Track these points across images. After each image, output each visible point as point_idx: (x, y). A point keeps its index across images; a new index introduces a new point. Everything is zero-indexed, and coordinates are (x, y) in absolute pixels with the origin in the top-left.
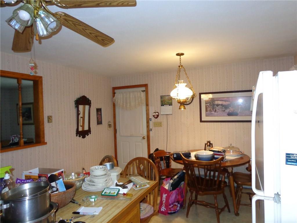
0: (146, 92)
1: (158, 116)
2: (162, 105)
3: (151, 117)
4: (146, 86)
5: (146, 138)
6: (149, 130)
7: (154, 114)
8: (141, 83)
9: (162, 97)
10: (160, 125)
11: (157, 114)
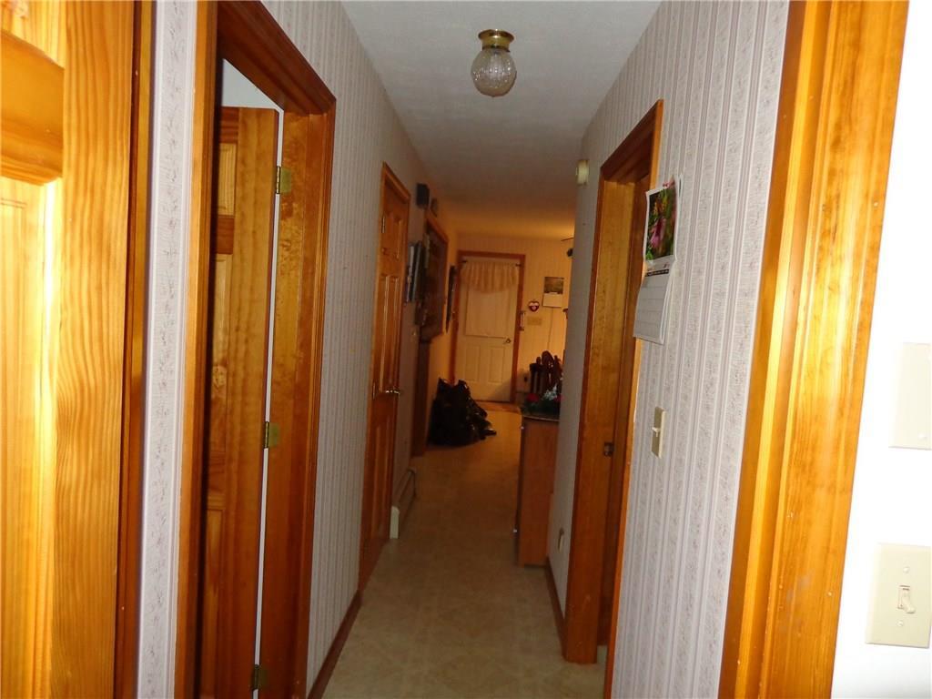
0: (522, 266)
1: (537, 307)
2: (547, 291)
3: (524, 307)
4: (522, 258)
5: (512, 340)
6: (519, 329)
7: (531, 304)
8: (515, 252)
9: (547, 279)
10: (538, 322)
11: (536, 304)
